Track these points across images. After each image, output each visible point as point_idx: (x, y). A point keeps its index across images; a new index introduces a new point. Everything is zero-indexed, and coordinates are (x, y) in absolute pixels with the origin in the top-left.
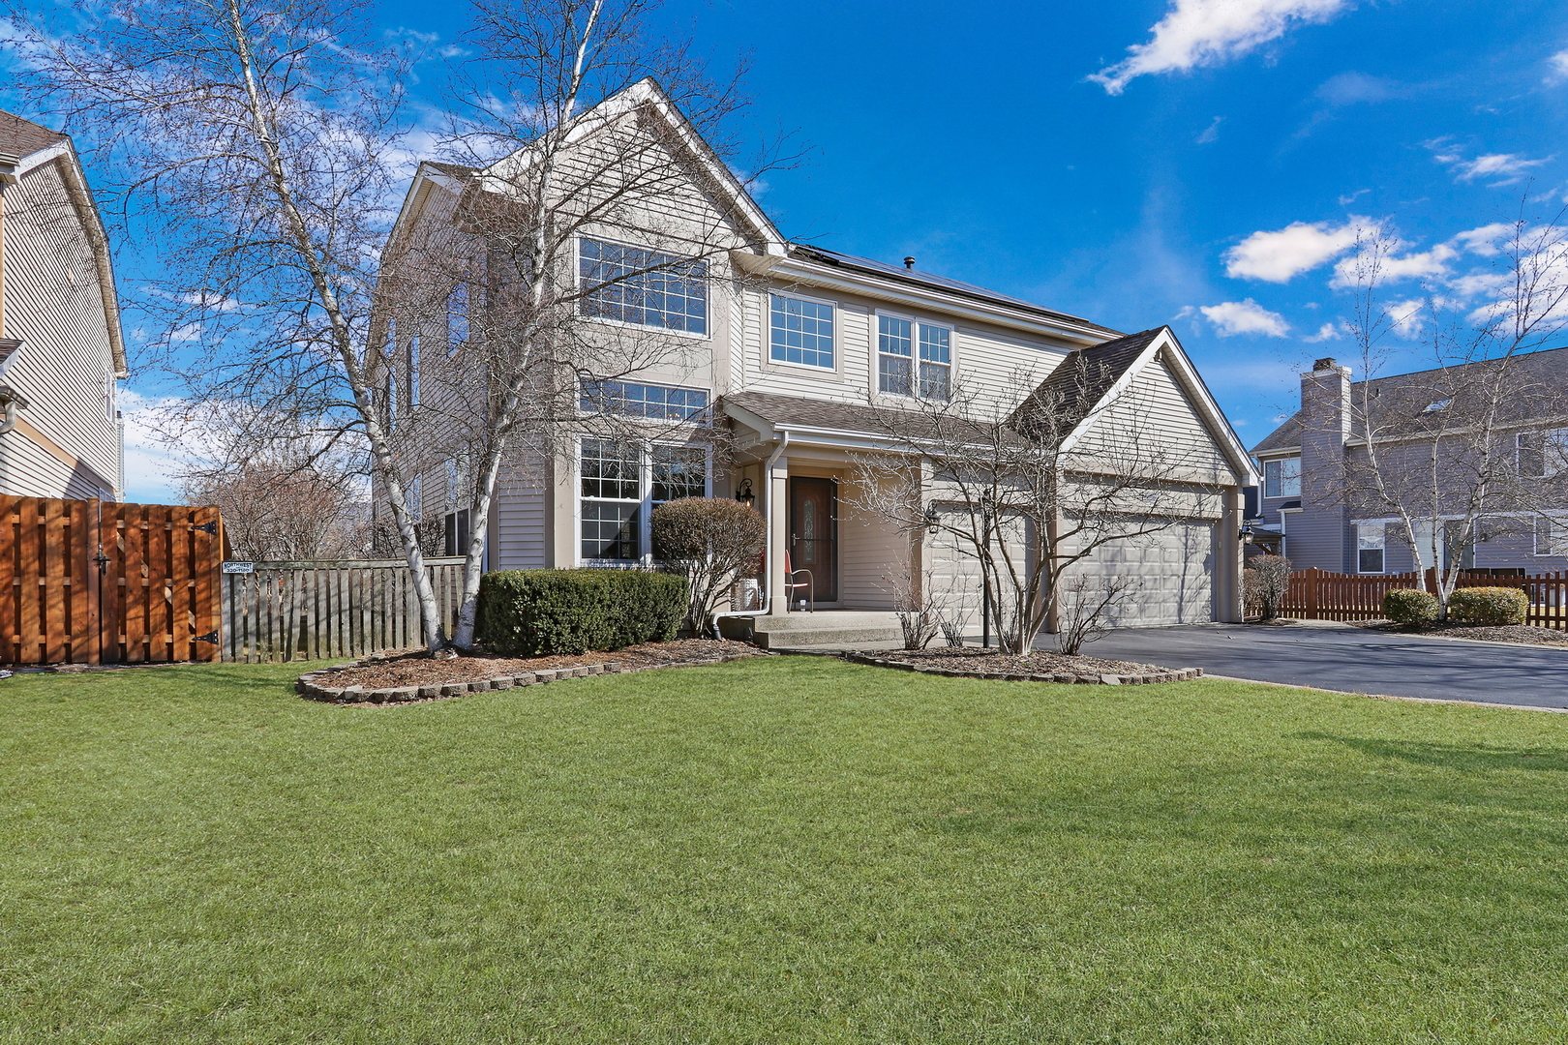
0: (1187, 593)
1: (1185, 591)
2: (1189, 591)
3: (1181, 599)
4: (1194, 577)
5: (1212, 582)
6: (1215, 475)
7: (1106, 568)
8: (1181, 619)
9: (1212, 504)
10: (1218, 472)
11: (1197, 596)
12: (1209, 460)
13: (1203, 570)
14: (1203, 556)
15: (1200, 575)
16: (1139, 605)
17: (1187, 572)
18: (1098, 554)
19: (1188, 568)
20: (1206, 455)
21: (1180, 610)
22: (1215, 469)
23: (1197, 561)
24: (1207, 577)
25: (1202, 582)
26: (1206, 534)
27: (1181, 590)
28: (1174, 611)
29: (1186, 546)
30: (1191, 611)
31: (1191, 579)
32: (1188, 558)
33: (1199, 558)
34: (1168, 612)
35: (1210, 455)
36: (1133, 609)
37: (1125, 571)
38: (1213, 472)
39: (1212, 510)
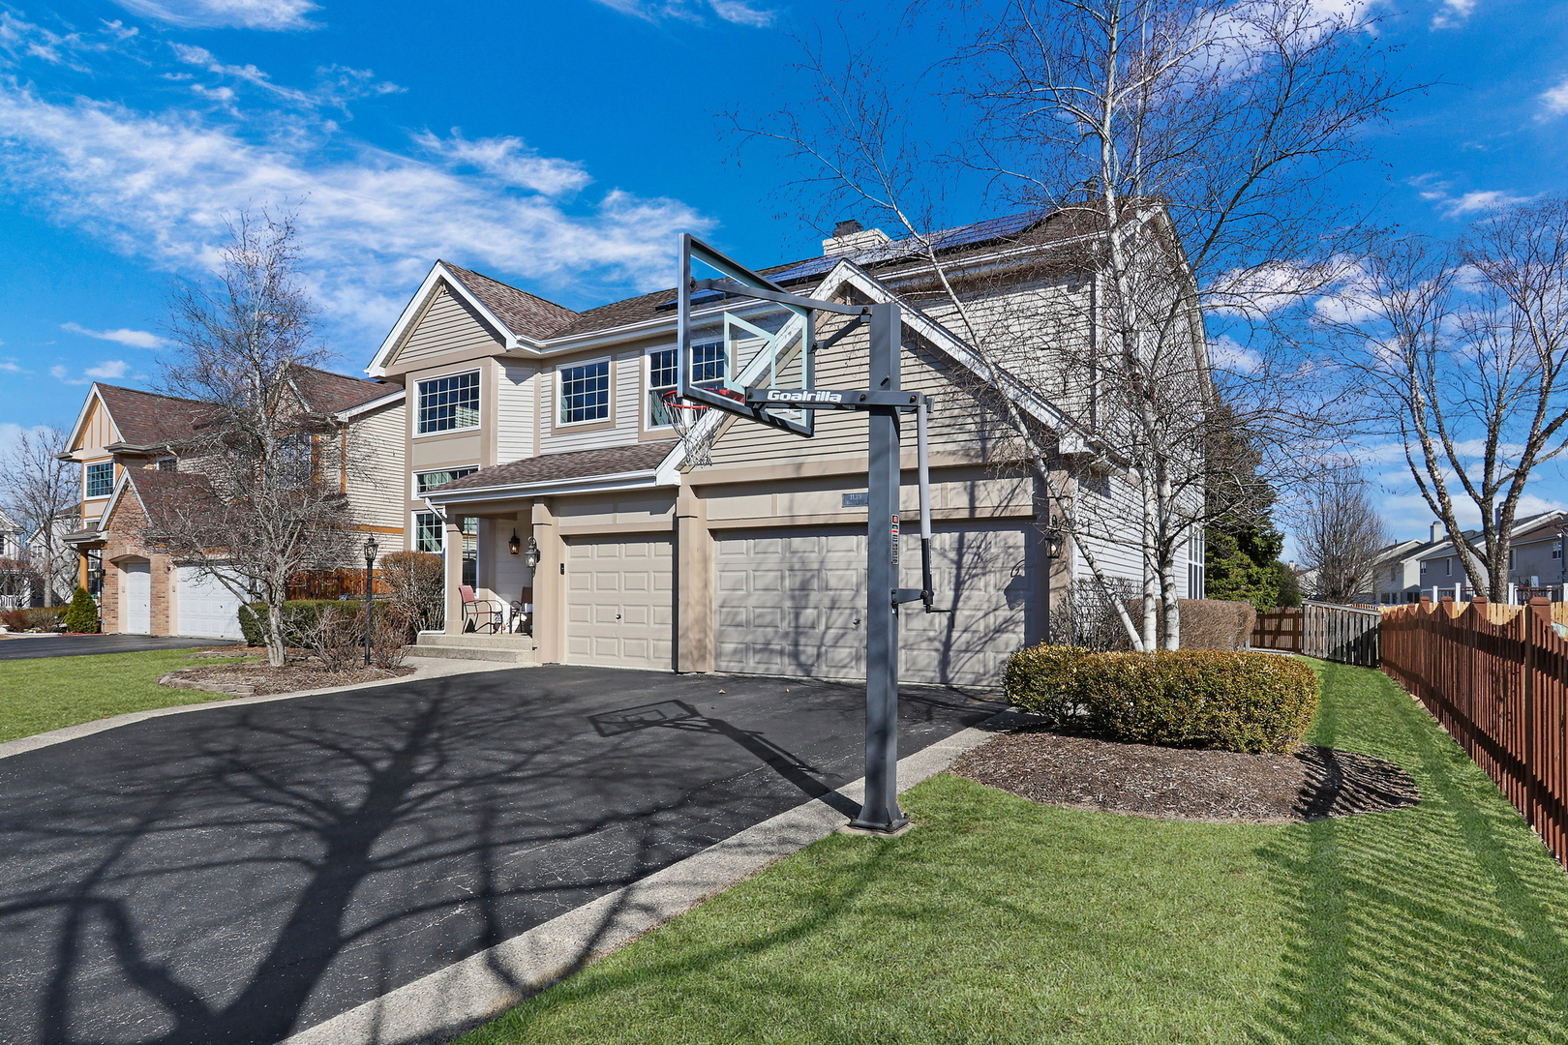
0: (960, 639)
1: (955, 635)
2: (966, 636)
3: (947, 644)
4: (981, 614)
5: (1027, 622)
6: (984, 449)
7: (793, 598)
8: (944, 679)
9: (1004, 493)
10: (990, 444)
11: (986, 642)
12: (968, 427)
13: (1004, 601)
14: (1004, 579)
15: (995, 610)
16: (854, 650)
17: (960, 604)
18: (779, 581)
19: (962, 598)
20: (960, 421)
21: (944, 663)
22: (984, 440)
23: (986, 586)
24: (1013, 613)
25: (1000, 620)
26: (1011, 542)
27: (945, 632)
28: (929, 664)
29: (959, 564)
30: (972, 666)
31: (973, 616)
32: (964, 582)
33: (992, 583)
34: (914, 664)
35: (969, 420)
36: (843, 655)
37: (827, 602)
38: (978, 445)
39: (1004, 504)
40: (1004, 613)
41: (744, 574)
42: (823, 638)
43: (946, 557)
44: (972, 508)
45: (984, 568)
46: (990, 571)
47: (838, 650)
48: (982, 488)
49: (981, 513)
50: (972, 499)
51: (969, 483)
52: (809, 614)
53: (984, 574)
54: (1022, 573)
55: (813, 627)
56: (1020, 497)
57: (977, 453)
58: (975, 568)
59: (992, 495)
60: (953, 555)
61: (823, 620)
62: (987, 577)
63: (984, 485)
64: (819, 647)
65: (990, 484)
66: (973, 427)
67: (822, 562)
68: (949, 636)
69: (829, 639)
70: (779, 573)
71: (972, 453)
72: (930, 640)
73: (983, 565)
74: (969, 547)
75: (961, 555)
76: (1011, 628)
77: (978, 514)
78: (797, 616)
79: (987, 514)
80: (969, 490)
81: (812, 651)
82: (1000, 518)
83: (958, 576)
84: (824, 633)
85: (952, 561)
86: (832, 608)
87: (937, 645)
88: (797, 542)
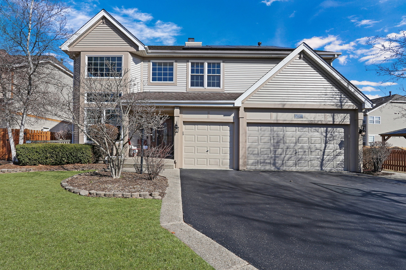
0: (327, 157)
1: (325, 157)
3: (323, 160)
4: (332, 151)
5: (345, 153)
6: (341, 105)
7: (274, 146)
8: (322, 169)
9: (342, 118)
10: (343, 104)
11: (333, 159)
12: (337, 98)
13: (338, 147)
14: (338, 142)
15: (336, 150)
16: (294, 161)
17: (326, 148)
18: (270, 140)
19: (327, 147)
20: (335, 96)
21: (322, 165)
22: (341, 102)
23: (334, 143)
24: (341, 151)
25: (337, 153)
26: (340, 131)
27: (322, 156)
28: (317, 165)
29: (326, 137)
30: (330, 166)
31: (330, 152)
32: (328, 142)
33: (335, 142)
34: (313, 165)
35: (337, 96)
36: (291, 164)
37: (285, 147)
38: (340, 104)
39: (342, 121)
40: (338, 151)
41: (257, 138)
42: (284, 158)
43: (322, 135)
44: (334, 121)
45: (333, 138)
46: (335, 139)
47: (289, 161)
48: (336, 116)
49: (336, 123)
50: (333, 119)
51: (332, 114)
52: (280, 151)
53: (333, 140)
54: (343, 140)
55: (281, 154)
56: (347, 119)
57: (339, 106)
58: (330, 138)
59: (339, 118)
60: (324, 134)
61: (284, 153)
62: (334, 141)
63: (337, 115)
64: (283, 161)
65: (339, 115)
66: (338, 99)
67: (284, 135)
68: (323, 157)
69: (286, 158)
70: (269, 138)
71: (338, 106)
72: (318, 158)
73: (333, 137)
74: (329, 132)
75: (327, 134)
76: (340, 155)
77: (335, 123)
78: (275, 151)
79: (338, 123)
80: (332, 116)
81: (280, 162)
82: (341, 124)
83: (326, 140)
84: (285, 157)
85: (324, 136)
86: (287, 149)
87: (320, 160)
88: (275, 128)
